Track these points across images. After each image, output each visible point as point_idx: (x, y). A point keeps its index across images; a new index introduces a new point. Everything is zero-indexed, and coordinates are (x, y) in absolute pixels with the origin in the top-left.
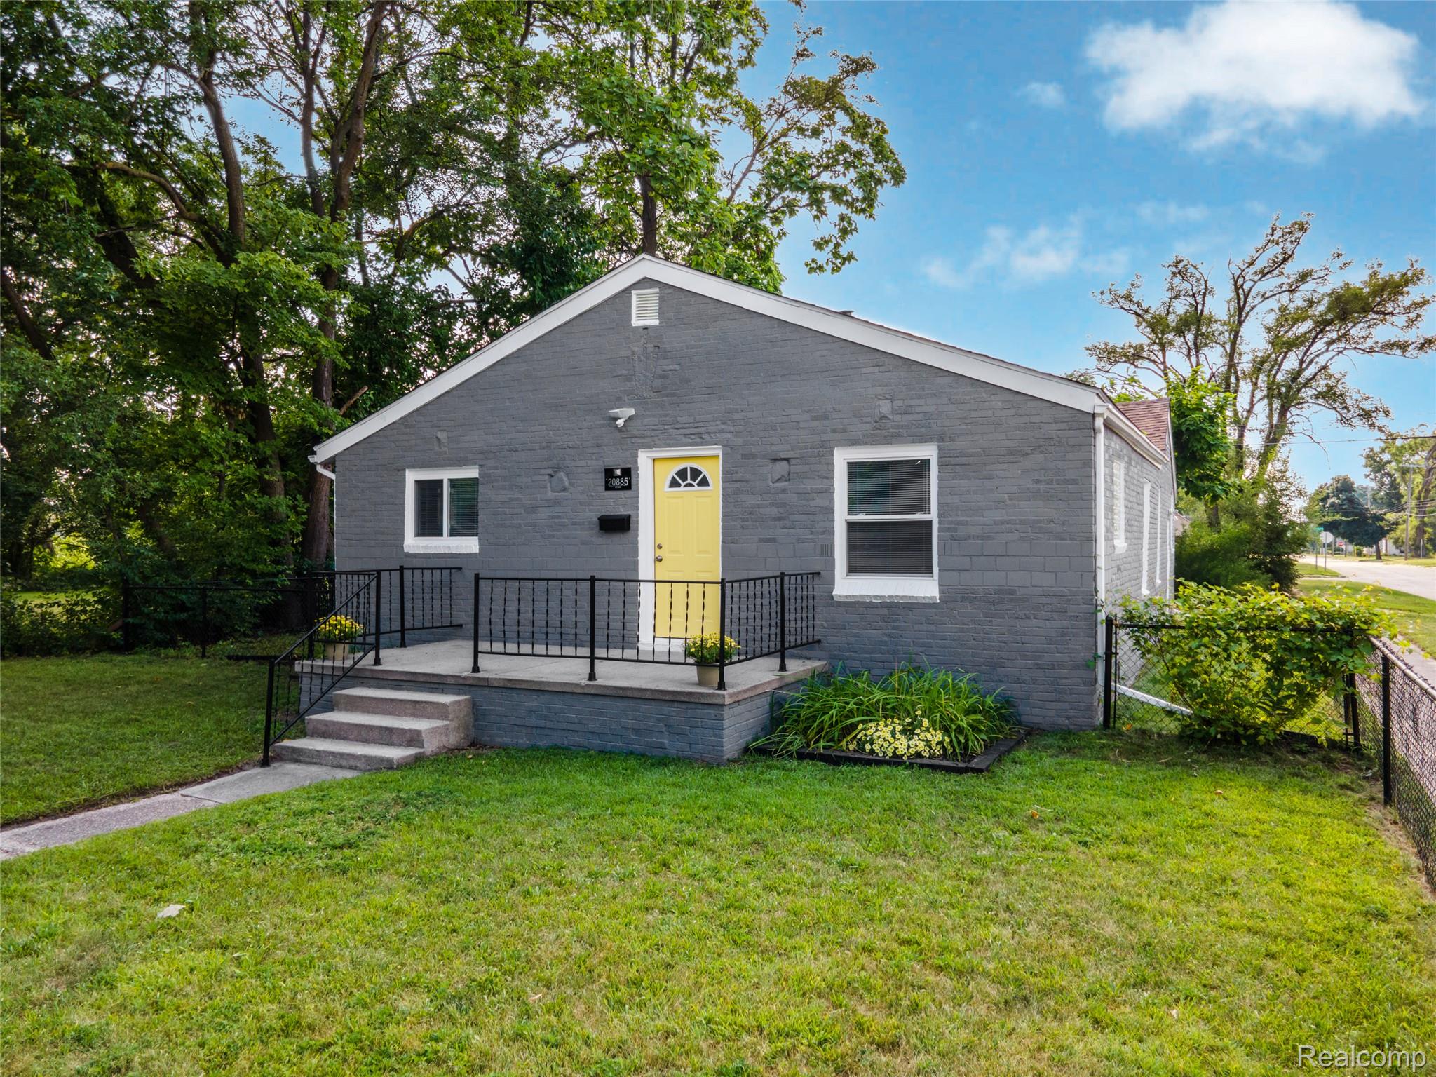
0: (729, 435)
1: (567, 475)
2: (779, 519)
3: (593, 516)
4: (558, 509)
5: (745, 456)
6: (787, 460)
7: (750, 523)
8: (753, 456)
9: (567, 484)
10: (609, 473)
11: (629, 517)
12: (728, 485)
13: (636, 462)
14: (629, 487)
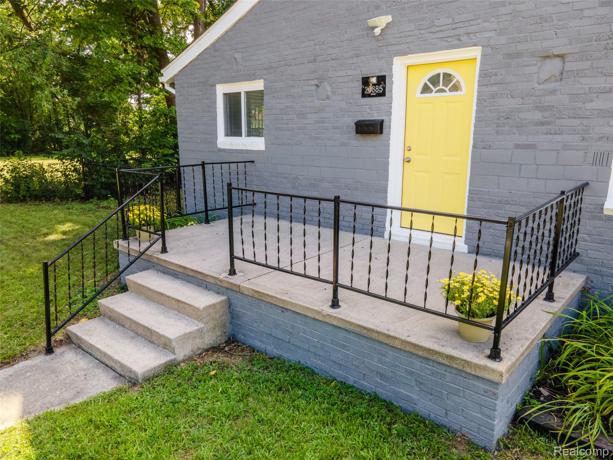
0: (491, 34)
1: (330, 84)
2: (542, 124)
3: (350, 121)
4: (323, 115)
5: (508, 56)
6: (562, 57)
7: (507, 128)
8: (519, 55)
9: (330, 93)
10: (366, 81)
11: (382, 122)
12: (484, 89)
13: (391, 69)
14: (383, 94)
